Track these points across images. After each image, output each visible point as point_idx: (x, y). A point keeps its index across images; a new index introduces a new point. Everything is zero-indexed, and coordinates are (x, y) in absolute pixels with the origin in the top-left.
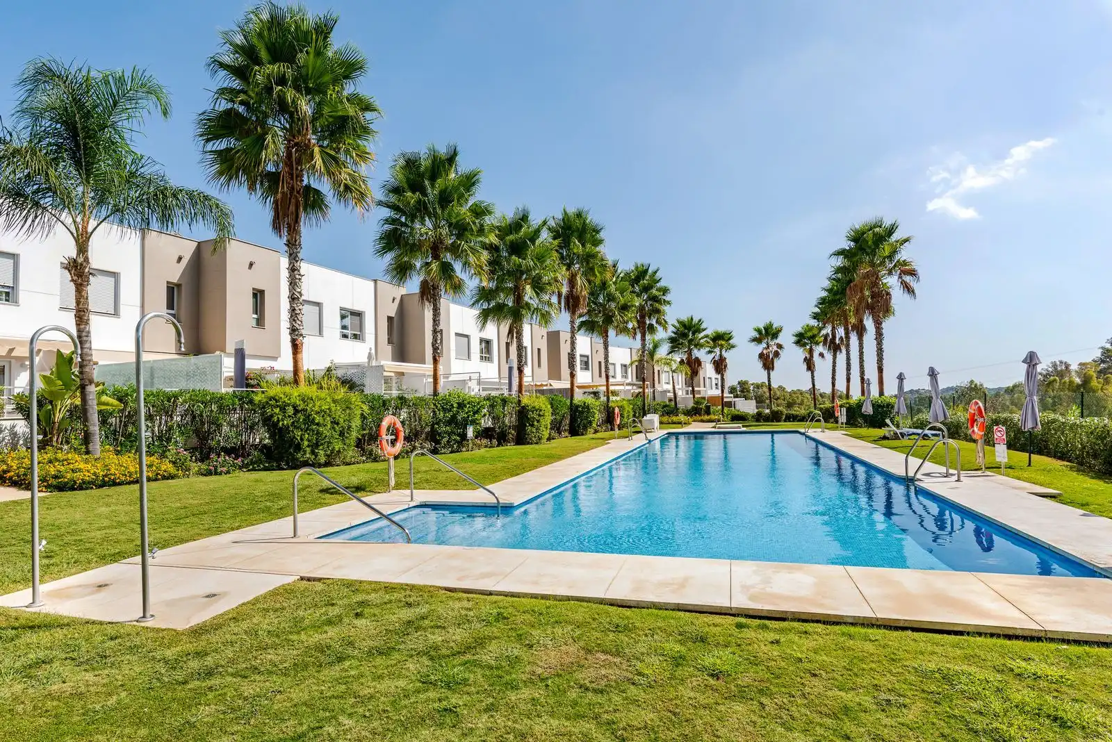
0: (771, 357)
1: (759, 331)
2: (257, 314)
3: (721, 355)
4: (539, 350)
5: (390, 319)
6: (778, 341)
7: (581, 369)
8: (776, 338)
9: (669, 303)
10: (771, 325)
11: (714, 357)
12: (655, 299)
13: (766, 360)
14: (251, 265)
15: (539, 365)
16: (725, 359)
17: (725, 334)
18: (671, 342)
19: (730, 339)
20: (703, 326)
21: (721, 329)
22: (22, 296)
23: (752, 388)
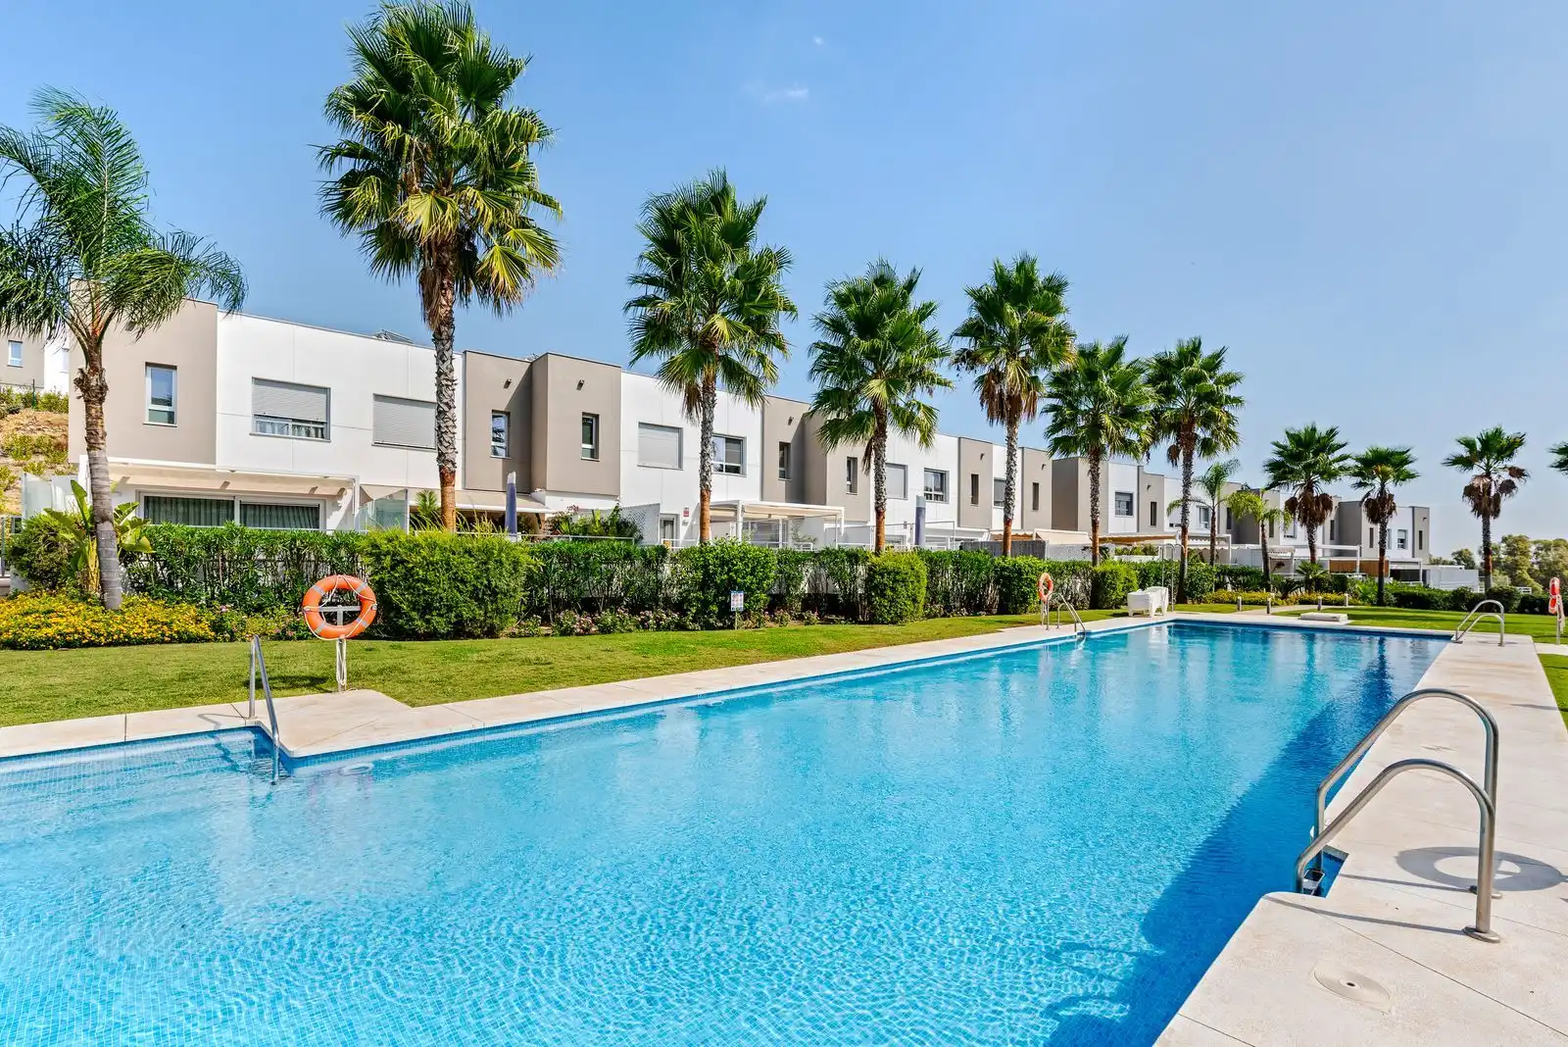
0: (1493, 494)
1: (1469, 444)
2: (591, 443)
3: (1382, 491)
4: (1036, 485)
5: (784, 446)
6: (1515, 461)
7: (1118, 513)
8: (1510, 455)
9: (1237, 401)
10: (1498, 433)
11: (1368, 494)
12: (1211, 398)
13: (1480, 498)
14: (581, 385)
15: (1035, 507)
16: (1391, 496)
17: (1393, 454)
18: (1272, 470)
19: (1406, 462)
20: (1337, 440)
21: (1384, 445)
22: (334, 431)
23: (1533, 548)
